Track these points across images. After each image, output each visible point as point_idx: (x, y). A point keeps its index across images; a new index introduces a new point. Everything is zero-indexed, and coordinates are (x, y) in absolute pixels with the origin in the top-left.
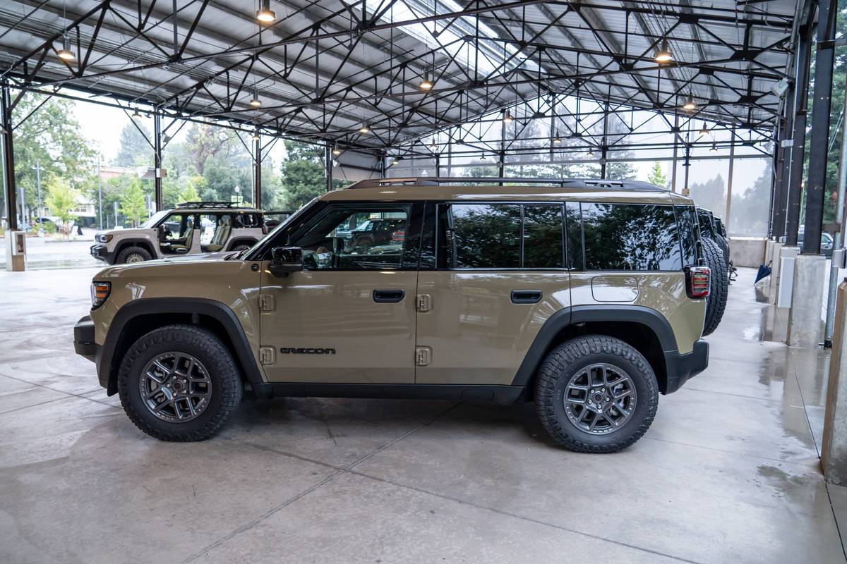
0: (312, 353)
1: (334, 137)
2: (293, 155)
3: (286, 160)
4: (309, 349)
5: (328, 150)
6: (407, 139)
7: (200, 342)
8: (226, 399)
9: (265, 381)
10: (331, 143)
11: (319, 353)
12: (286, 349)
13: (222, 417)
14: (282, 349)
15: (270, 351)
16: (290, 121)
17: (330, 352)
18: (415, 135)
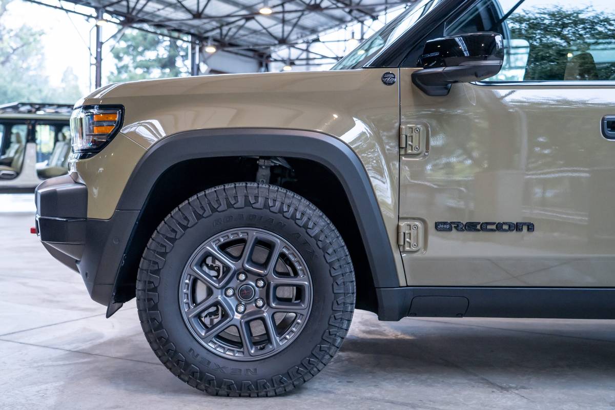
0: (492, 230)
1: (203, 31)
2: (122, 67)
3: (112, 73)
4: (487, 224)
5: (193, 48)
6: (302, 37)
7: (296, 210)
8: (338, 315)
9: (402, 283)
10: (200, 38)
11: (505, 230)
12: (445, 223)
13: (329, 348)
14: (437, 225)
15: (417, 227)
16: (145, 5)
17: (525, 228)
18: (314, 31)
